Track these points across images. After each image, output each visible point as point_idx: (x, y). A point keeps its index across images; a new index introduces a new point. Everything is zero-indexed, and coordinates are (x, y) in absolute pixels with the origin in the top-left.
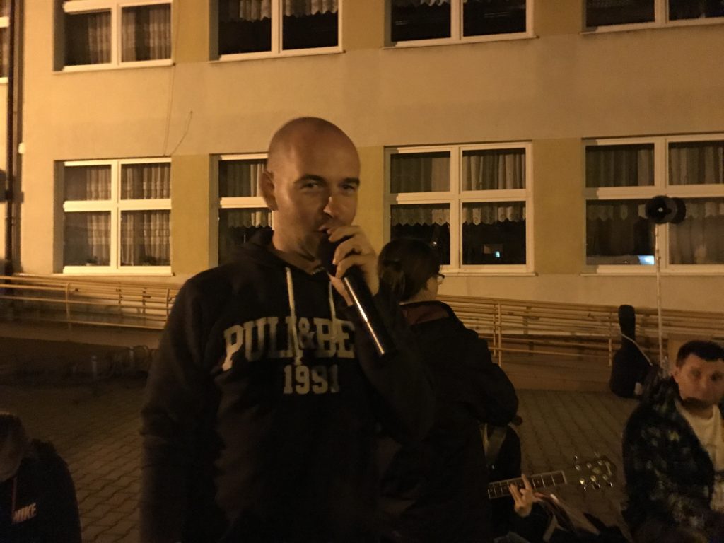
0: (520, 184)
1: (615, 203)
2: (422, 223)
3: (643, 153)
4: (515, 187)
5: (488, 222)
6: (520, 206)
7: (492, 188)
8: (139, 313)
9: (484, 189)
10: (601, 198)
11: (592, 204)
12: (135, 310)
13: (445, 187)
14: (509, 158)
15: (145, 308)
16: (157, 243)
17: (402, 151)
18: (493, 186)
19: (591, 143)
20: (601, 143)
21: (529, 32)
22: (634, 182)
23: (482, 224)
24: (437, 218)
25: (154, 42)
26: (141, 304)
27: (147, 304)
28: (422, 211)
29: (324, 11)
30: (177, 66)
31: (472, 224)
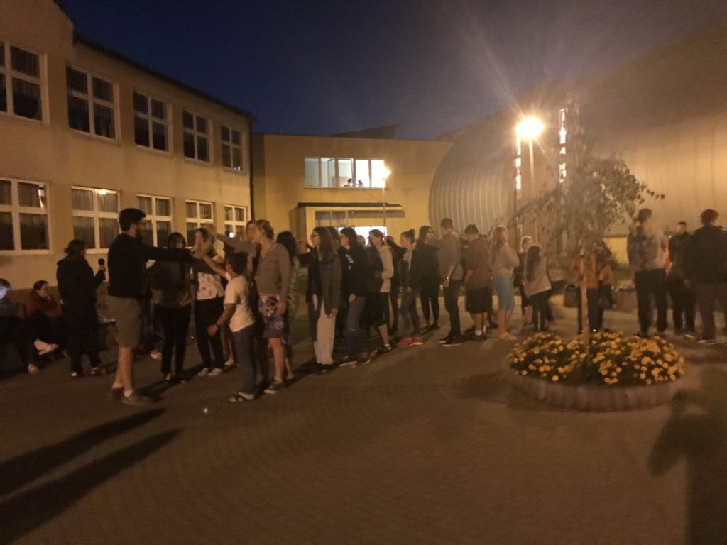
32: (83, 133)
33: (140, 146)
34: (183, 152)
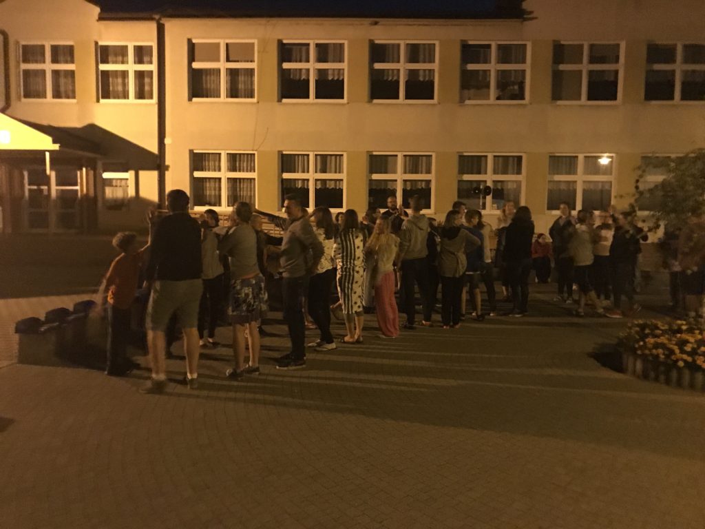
0: (429, 172)
1: (471, 182)
2: (383, 188)
3: (483, 158)
4: (427, 173)
5: (414, 189)
6: (428, 182)
9: (412, 173)
10: (464, 179)
11: (460, 182)
13: (395, 172)
14: (424, 159)
16: (245, 194)
17: (375, 153)
18: (416, 172)
19: (461, 154)
20: (465, 154)
21: (436, 100)
22: (479, 173)
23: (411, 189)
24: (390, 186)
25: (241, 86)
28: (383, 182)
29: (336, 78)
30: (260, 103)
31: (406, 189)
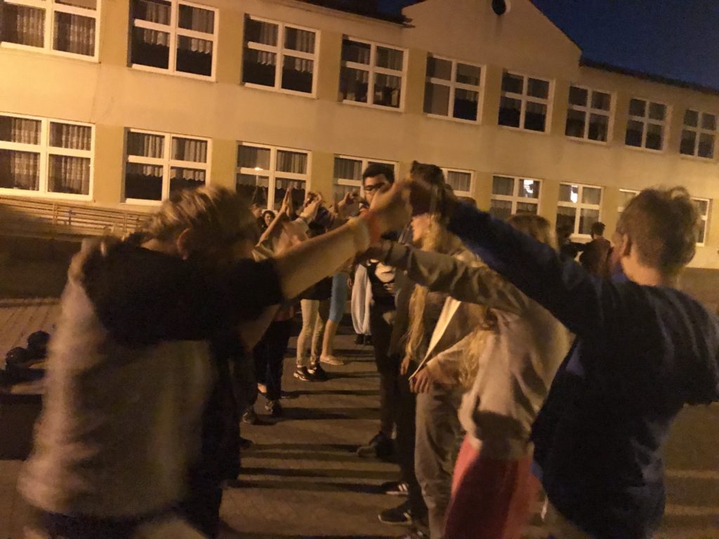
0: (302, 171)
6: (302, 183)
7: (288, 171)
8: (65, 225)
9: (284, 171)
10: (340, 183)
11: (336, 186)
12: (62, 223)
13: (267, 167)
14: (297, 156)
15: (70, 221)
17: (245, 144)
19: (337, 156)
20: (341, 157)
21: (314, 94)
26: (68, 219)
27: (72, 219)
28: (251, 178)
29: (201, 51)
30: (102, 64)
32: (577, 139)
33: (631, 147)
34: (679, 149)
